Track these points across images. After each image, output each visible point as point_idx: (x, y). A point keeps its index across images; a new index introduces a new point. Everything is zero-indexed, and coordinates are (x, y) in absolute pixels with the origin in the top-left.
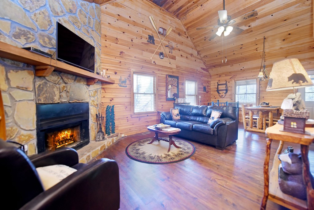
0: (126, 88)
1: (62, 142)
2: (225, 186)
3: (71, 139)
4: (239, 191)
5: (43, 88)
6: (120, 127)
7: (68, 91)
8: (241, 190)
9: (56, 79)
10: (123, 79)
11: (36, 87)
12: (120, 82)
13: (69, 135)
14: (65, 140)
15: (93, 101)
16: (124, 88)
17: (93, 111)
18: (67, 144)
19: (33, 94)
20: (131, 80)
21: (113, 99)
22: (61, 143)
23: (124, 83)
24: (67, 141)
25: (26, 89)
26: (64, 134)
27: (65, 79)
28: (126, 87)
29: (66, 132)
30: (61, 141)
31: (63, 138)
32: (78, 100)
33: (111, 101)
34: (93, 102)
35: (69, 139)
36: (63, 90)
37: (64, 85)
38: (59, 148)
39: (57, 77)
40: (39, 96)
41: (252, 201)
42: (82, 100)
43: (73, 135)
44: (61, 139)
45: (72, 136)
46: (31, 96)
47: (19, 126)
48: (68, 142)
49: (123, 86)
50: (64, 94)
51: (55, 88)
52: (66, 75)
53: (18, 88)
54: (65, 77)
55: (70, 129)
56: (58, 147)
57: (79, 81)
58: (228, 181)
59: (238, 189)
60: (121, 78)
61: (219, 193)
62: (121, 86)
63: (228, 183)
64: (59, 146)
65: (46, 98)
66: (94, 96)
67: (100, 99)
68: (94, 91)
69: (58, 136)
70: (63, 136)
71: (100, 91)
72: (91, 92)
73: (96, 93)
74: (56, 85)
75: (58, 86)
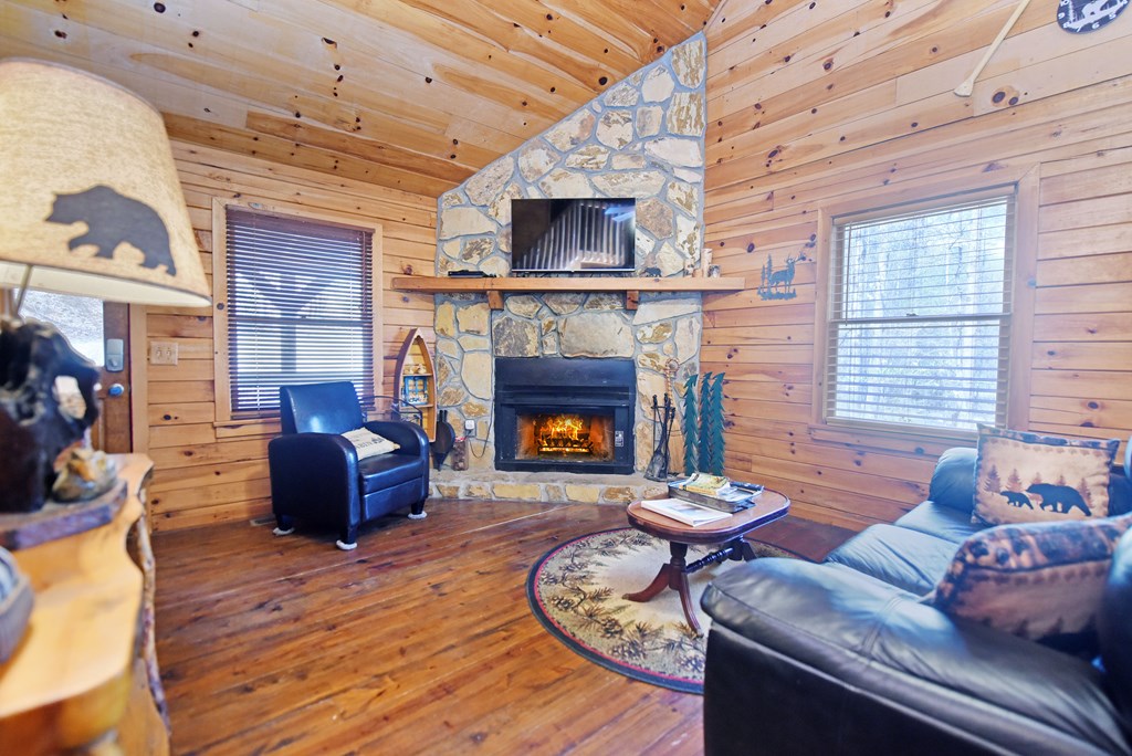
0: (790, 301)
1: (556, 442)
2: (330, 702)
3: (582, 444)
4: (277, 732)
5: (503, 329)
6: (758, 464)
7: (560, 330)
8: (276, 740)
9: (530, 309)
10: (779, 264)
11: (494, 327)
12: (766, 281)
13: (576, 432)
14: (564, 440)
15: (650, 355)
16: (783, 301)
17: (649, 385)
18: (567, 450)
19: (488, 341)
20: (815, 263)
21: (736, 350)
22: (553, 444)
23: (783, 283)
24: (569, 444)
25: (478, 333)
26: (563, 425)
27: (555, 307)
28: (793, 295)
29: (568, 423)
30: (554, 440)
31: (559, 434)
32: (591, 353)
33: (730, 357)
34: (648, 359)
35: (576, 442)
36: (547, 330)
37: (552, 319)
38: (547, 453)
39: (533, 305)
40: (497, 344)
41: (213, 740)
42: (605, 353)
43: (588, 435)
44: (553, 436)
45: (584, 436)
46: (486, 343)
47: (467, 389)
48: (572, 447)
49: (780, 296)
50: (551, 340)
51: (529, 326)
52: (554, 297)
53: (468, 331)
54: (554, 301)
55: (579, 419)
56: (544, 449)
57: (595, 304)
58: (343, 726)
59: (286, 735)
60: (770, 262)
61: (312, 676)
62: (771, 297)
63: (335, 717)
64: (548, 449)
65: (508, 346)
66: (657, 340)
67: (691, 350)
68: (655, 325)
69: (546, 426)
70: (558, 430)
71: (691, 323)
72: (642, 329)
73: (668, 331)
74: (532, 322)
75: (535, 323)
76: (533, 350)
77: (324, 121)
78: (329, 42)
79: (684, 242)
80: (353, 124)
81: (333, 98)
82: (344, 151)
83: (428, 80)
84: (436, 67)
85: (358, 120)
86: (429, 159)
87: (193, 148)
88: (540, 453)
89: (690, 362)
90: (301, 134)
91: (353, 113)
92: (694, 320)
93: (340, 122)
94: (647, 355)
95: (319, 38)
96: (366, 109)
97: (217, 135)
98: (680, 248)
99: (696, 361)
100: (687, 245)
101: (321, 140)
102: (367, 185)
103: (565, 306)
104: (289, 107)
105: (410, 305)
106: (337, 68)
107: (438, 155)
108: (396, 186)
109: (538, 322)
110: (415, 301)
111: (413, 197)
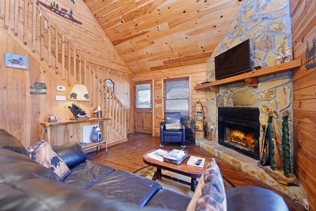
3: (244, 142)
7: (232, 97)
9: (224, 91)
11: (217, 97)
13: (242, 137)
14: (237, 138)
18: (239, 143)
21: (301, 103)
22: (235, 139)
24: (240, 141)
25: (213, 99)
26: (238, 134)
27: (231, 89)
32: (242, 105)
33: (300, 107)
34: (264, 108)
35: (242, 141)
36: (229, 97)
37: (230, 93)
39: (225, 89)
40: (217, 103)
42: (247, 105)
43: (246, 139)
45: (244, 139)
46: (215, 103)
47: (212, 117)
50: (230, 101)
52: (231, 86)
55: (243, 132)
57: (243, 86)
64: (233, 141)
65: (220, 103)
66: (268, 99)
67: (286, 103)
68: (266, 92)
69: (233, 133)
70: (236, 135)
71: (284, 89)
72: (260, 94)
73: (272, 94)
74: (225, 95)
75: (226, 95)
76: (226, 105)
77: (174, 57)
78: (166, 43)
79: (279, 48)
80: (179, 55)
81: (173, 53)
82: (180, 61)
83: (186, 38)
84: (186, 34)
85: (179, 54)
86: (198, 54)
87: (160, 71)
88: (231, 141)
89: (286, 110)
90: (172, 62)
91: (177, 53)
92: (286, 87)
93: (176, 56)
94: (263, 106)
95: (164, 44)
96: (179, 51)
97: (162, 67)
98: (277, 52)
99: (290, 109)
100: (281, 49)
101: (175, 61)
102: (188, 66)
103: (234, 88)
104: (167, 58)
105: (199, 93)
106: (170, 47)
107: (200, 52)
108: (195, 64)
109: (227, 95)
110: (200, 92)
111: (200, 65)
